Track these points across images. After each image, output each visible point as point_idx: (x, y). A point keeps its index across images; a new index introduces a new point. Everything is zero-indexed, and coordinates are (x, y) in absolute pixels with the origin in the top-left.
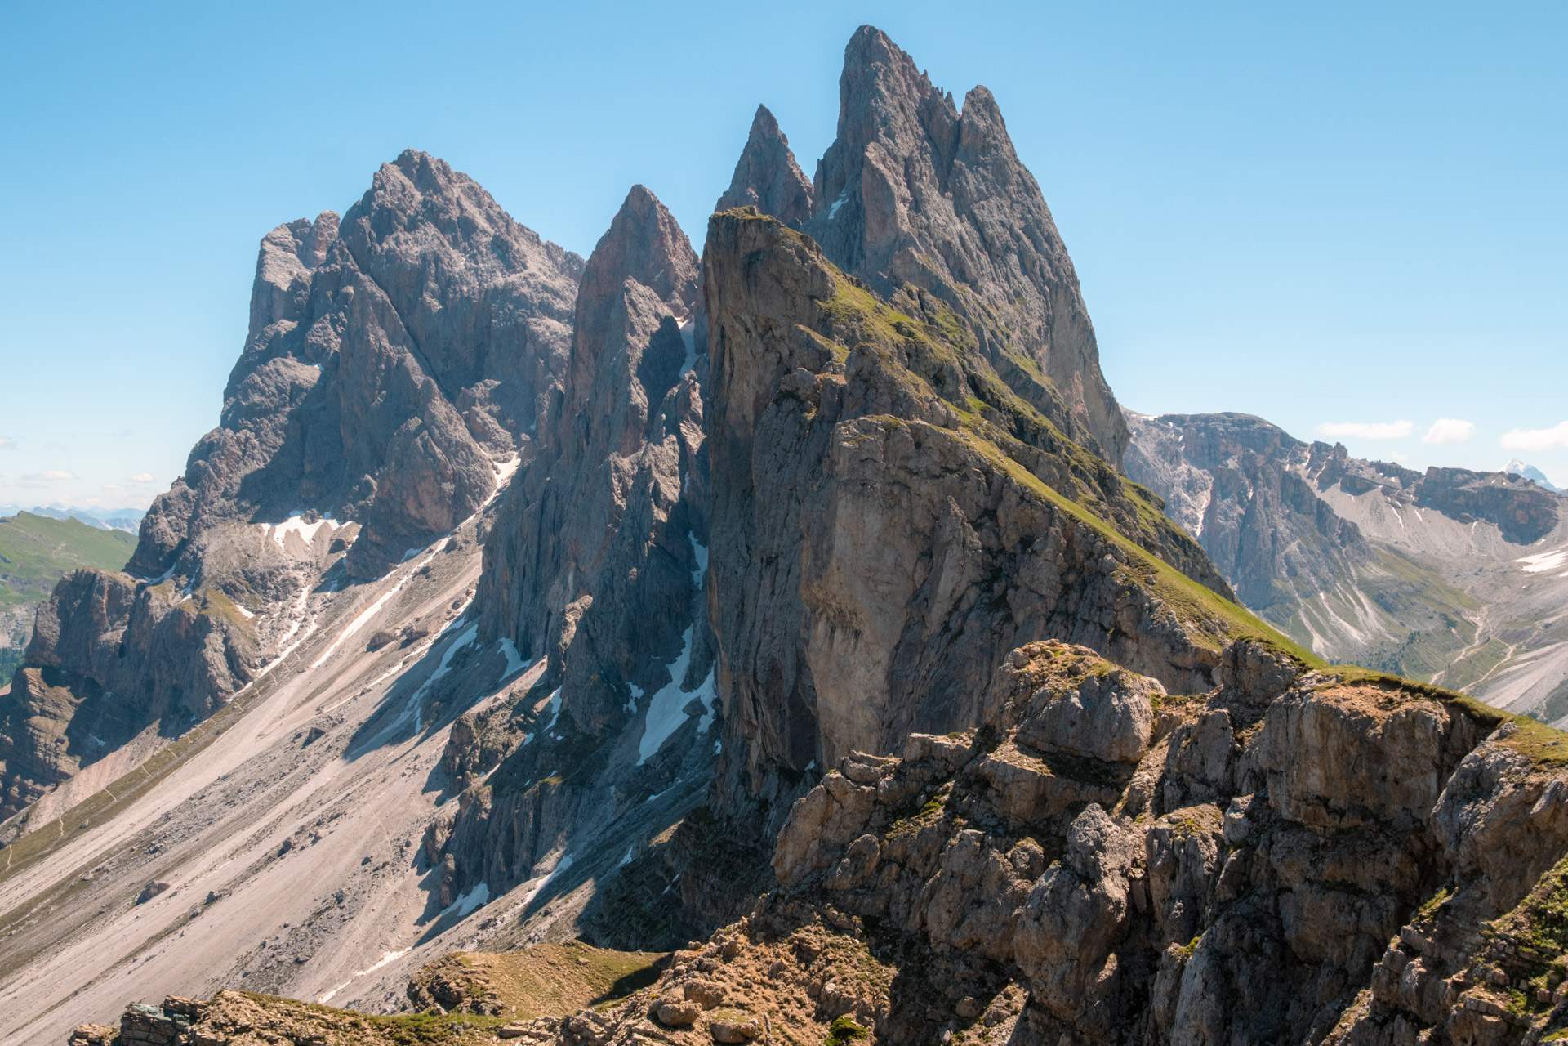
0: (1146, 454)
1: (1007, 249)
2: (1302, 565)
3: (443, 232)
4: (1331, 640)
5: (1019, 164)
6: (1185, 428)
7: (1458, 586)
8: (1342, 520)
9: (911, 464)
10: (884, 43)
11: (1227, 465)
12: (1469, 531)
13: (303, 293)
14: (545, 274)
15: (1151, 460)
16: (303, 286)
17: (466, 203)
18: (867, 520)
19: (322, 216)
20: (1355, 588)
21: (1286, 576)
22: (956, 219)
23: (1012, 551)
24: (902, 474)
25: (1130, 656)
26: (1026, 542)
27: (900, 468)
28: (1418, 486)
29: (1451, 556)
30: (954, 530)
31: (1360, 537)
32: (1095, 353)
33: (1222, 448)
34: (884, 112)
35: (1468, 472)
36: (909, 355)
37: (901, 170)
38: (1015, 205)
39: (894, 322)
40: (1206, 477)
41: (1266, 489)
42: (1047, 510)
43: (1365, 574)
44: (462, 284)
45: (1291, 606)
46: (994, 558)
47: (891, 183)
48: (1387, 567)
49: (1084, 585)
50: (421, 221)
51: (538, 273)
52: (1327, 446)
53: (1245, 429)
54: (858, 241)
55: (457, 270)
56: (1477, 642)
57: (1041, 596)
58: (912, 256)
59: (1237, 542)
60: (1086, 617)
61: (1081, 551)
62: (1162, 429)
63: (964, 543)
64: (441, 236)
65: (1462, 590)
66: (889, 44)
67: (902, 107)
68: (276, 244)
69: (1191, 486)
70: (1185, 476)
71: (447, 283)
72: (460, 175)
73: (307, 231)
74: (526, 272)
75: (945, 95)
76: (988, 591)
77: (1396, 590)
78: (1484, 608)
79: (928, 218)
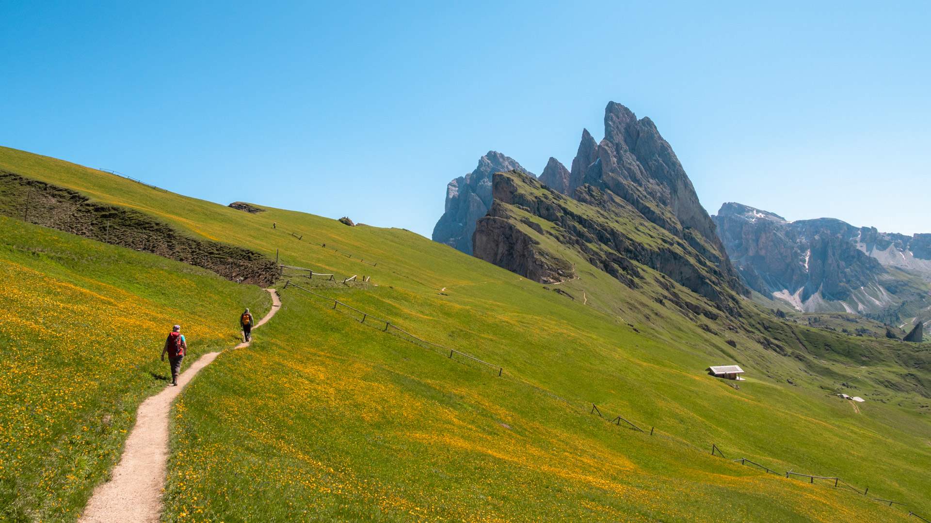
2: (852, 276)
7: (928, 282)
10: (616, 106)
20: (877, 284)
21: (844, 281)
28: (910, 242)
31: (879, 263)
40: (808, 243)
43: (882, 278)
45: (848, 294)
47: (609, 152)
52: (868, 228)
68: (453, 186)
69: (802, 248)
70: (799, 244)
72: (508, 157)
73: (462, 180)
77: (895, 284)
79: (623, 162)
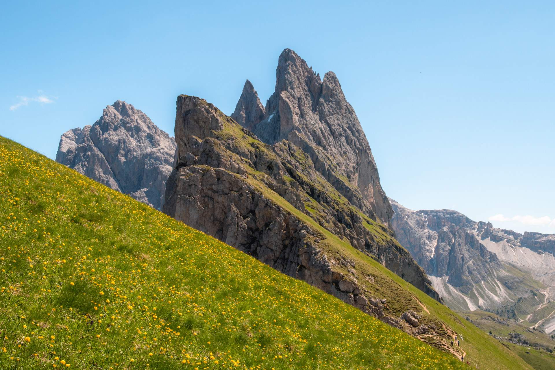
0: (411, 225)
1: (341, 135)
2: (474, 270)
3: (128, 131)
4: (486, 301)
5: (347, 102)
6: (428, 215)
7: (538, 279)
8: (490, 252)
9: (214, 187)
10: (294, 55)
11: (443, 230)
12: (542, 258)
13: (72, 154)
14: (167, 148)
15: (413, 227)
16: (72, 152)
17: (140, 121)
18: (190, 213)
19: (86, 127)
20: (496, 280)
21: (468, 274)
22: (320, 123)
23: (261, 229)
24: (210, 192)
25: (307, 277)
26: (267, 225)
27: (209, 189)
28: (521, 239)
29: (534, 267)
30: (233, 218)
31: (497, 259)
32: (378, 178)
33: (443, 223)
34: (290, 79)
35: (540, 234)
36: (256, 157)
37: (297, 102)
38: (344, 118)
39: (251, 142)
40: (435, 234)
41: (459, 239)
42: (278, 210)
43: (500, 274)
44: (134, 151)
45: (470, 287)
46: (253, 233)
47: (291, 107)
48: (508, 271)
49: (292, 244)
50: (119, 127)
51: (164, 148)
52: (484, 223)
53: (452, 216)
54: (278, 130)
55: (132, 146)
56: (546, 302)
57: (272, 250)
58: (296, 134)
59: (448, 261)
60: (292, 260)
61: (292, 229)
62: (419, 216)
63: (238, 225)
64: (127, 133)
65: (539, 281)
66: (296, 56)
67: (298, 79)
68: (67, 137)
69: (429, 238)
70: (427, 234)
71: (128, 151)
72: (138, 111)
73: (79, 132)
74: (159, 147)
75: (316, 75)
76: (249, 248)
77: (512, 280)
78: (548, 288)
79: (306, 121)
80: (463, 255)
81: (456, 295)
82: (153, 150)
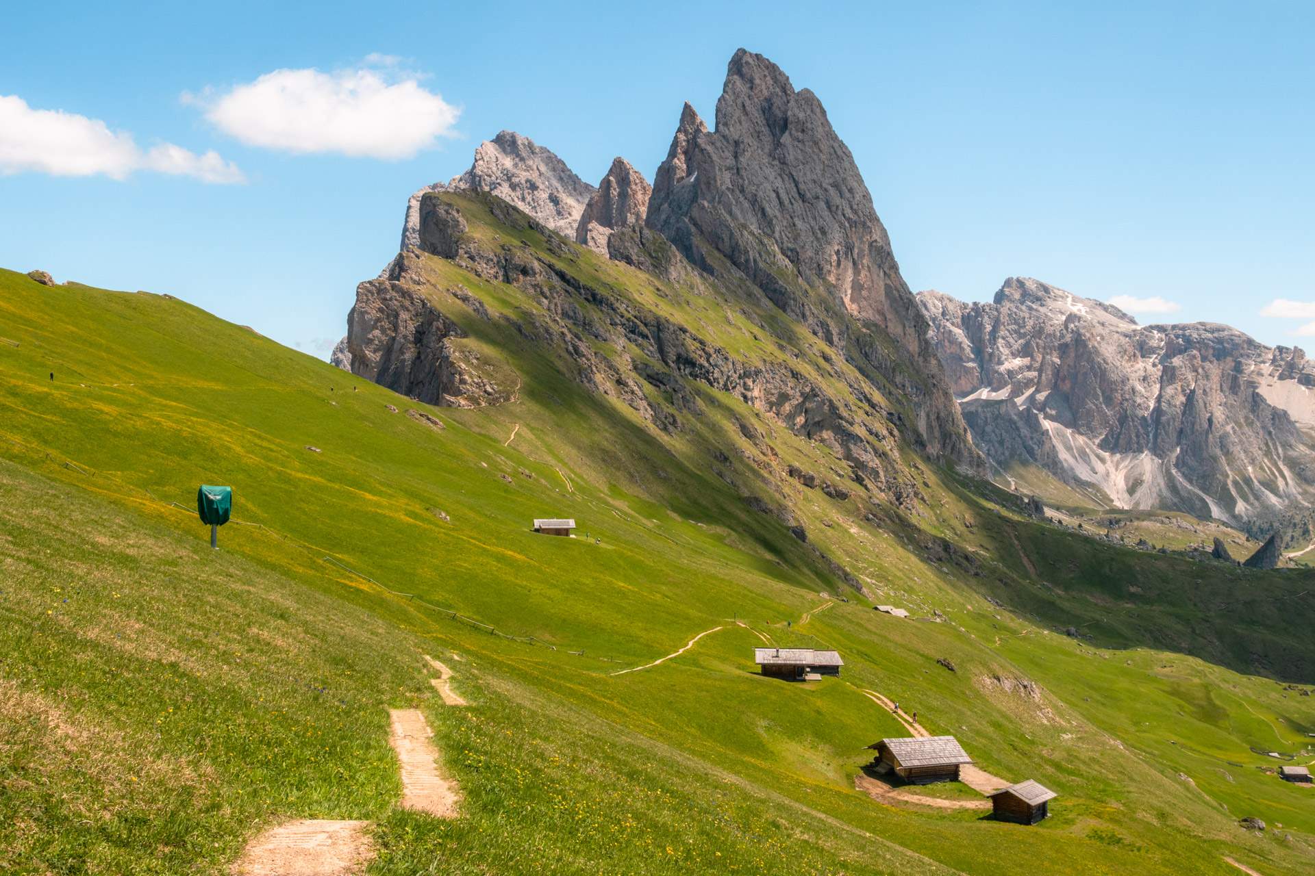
1: (817, 198)
2: (1233, 443)
4: (1252, 505)
6: (1166, 334)
8: (1274, 408)
11: (1171, 363)
15: (1110, 359)
20: (1280, 464)
21: (1219, 452)
31: (1290, 421)
38: (826, 169)
40: (1159, 373)
41: (1205, 382)
43: (1292, 452)
45: (1220, 477)
52: (1287, 349)
53: (1216, 335)
59: (1178, 425)
69: (1145, 380)
70: (1141, 372)
72: (541, 148)
80: (1211, 413)
81: (1189, 493)
82: (558, 225)
